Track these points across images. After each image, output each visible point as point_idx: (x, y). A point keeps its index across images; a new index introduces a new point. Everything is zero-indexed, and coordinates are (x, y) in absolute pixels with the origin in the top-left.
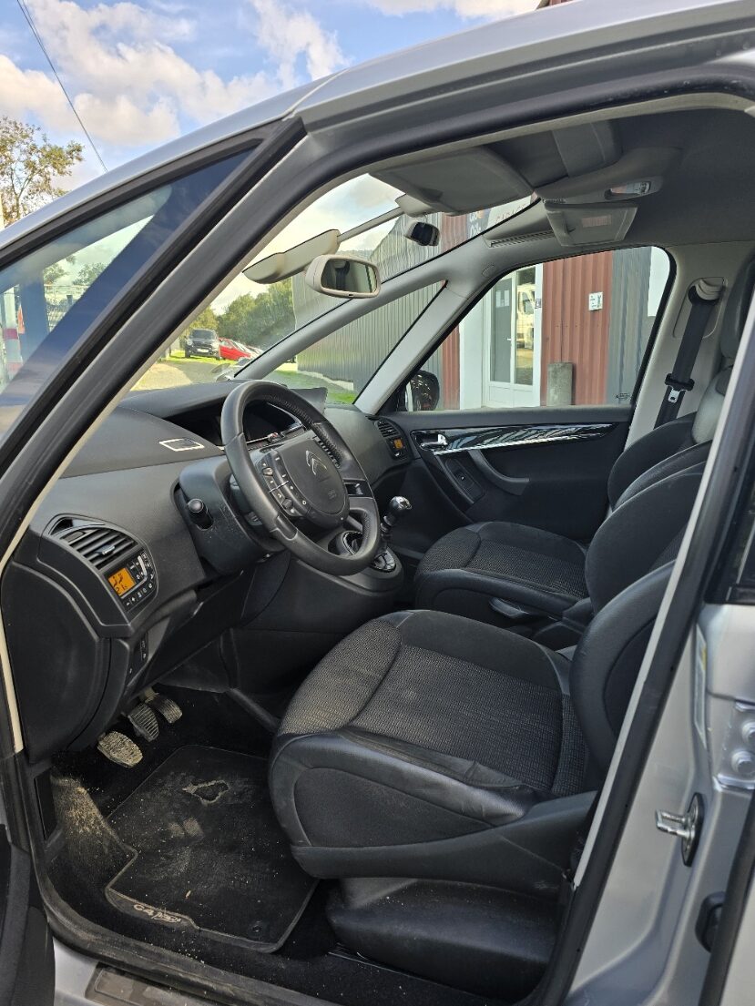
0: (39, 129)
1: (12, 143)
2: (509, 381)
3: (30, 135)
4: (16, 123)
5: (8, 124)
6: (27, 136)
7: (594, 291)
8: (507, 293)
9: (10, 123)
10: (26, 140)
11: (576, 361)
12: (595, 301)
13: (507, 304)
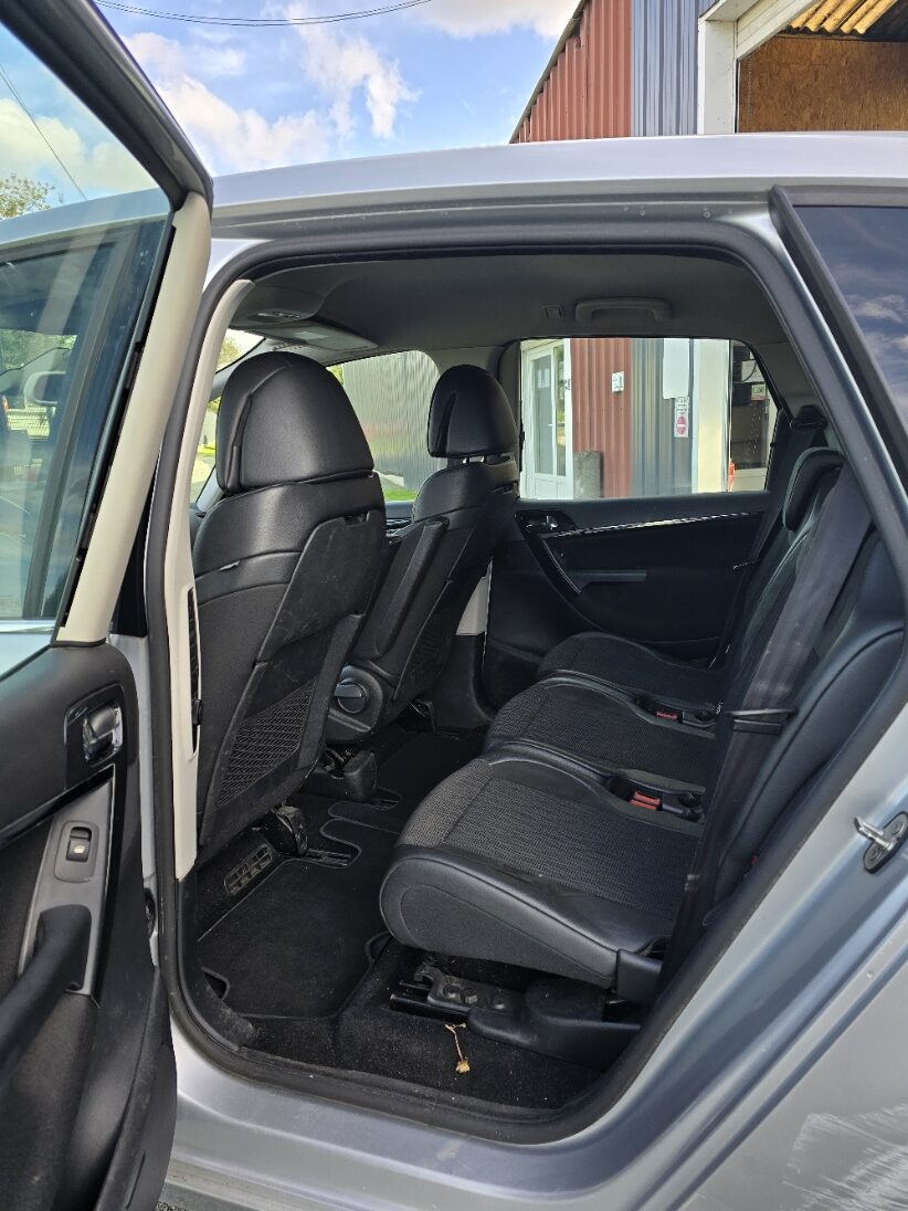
0: (53, 188)
1: (22, 205)
2: (551, 472)
3: (43, 196)
4: (26, 182)
5: (16, 184)
6: (40, 196)
7: (617, 371)
8: (547, 371)
9: (20, 181)
10: (39, 201)
11: (604, 450)
12: (617, 382)
13: (547, 385)
